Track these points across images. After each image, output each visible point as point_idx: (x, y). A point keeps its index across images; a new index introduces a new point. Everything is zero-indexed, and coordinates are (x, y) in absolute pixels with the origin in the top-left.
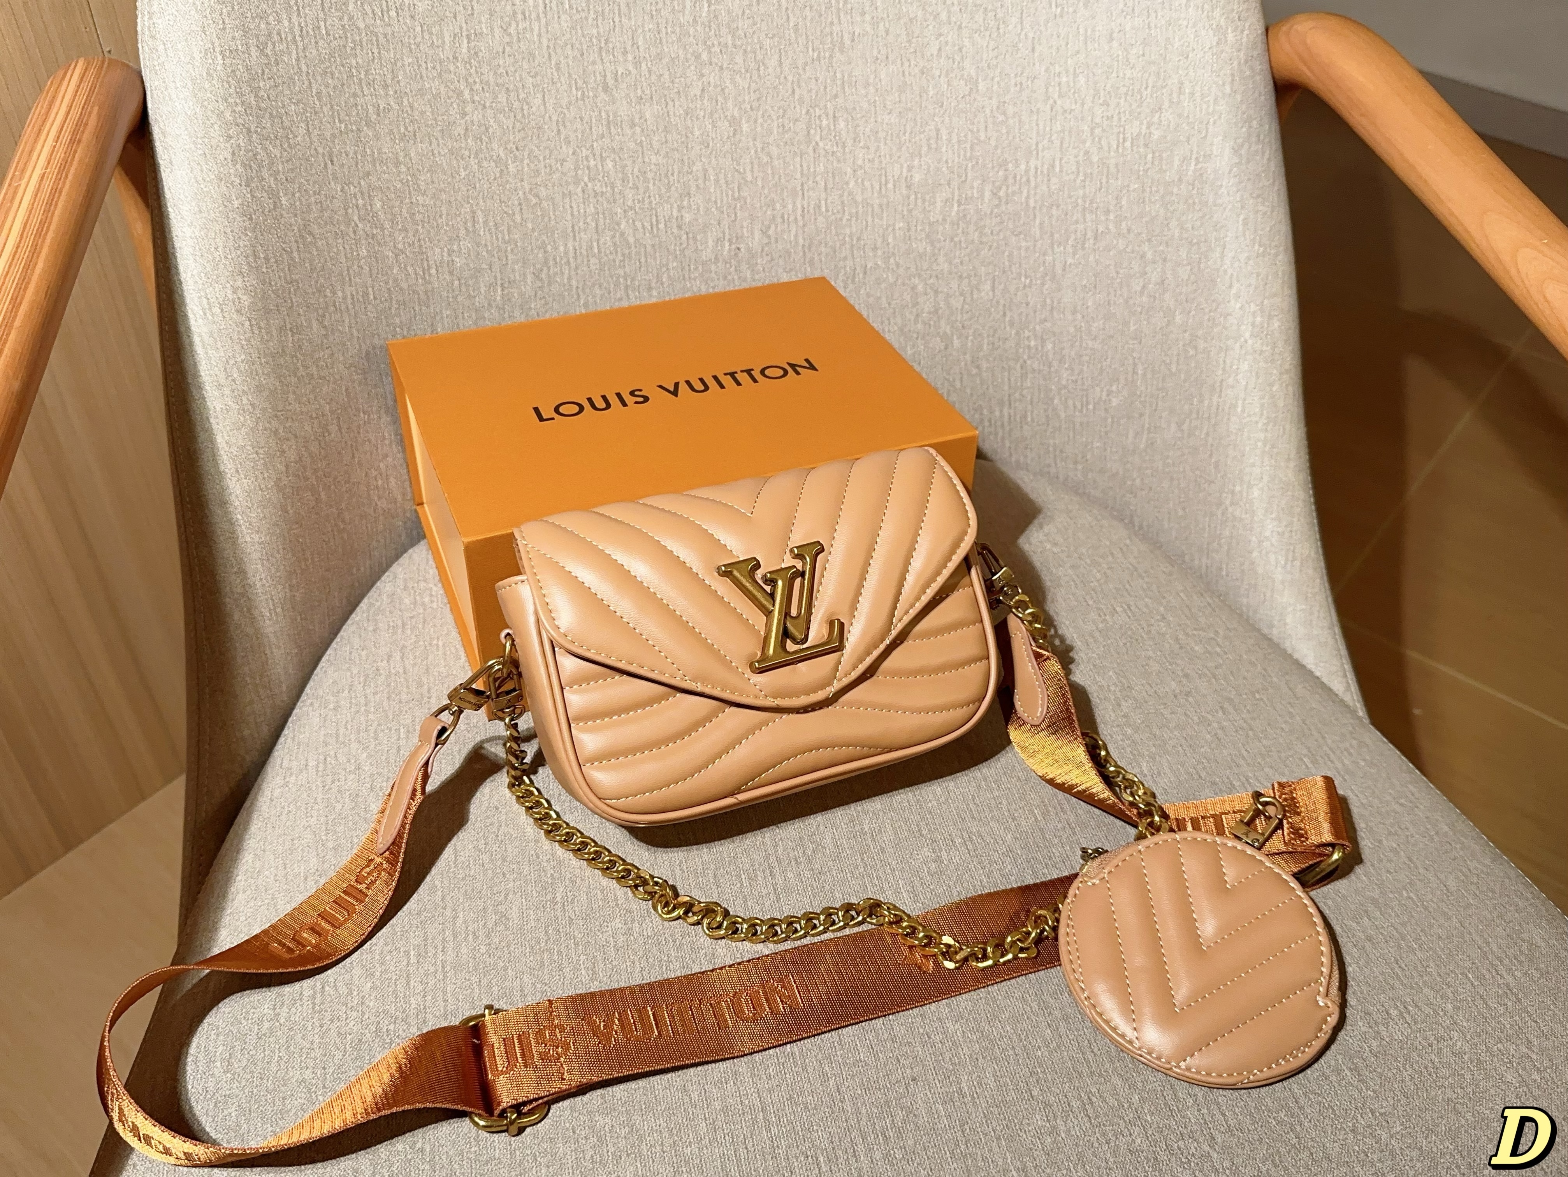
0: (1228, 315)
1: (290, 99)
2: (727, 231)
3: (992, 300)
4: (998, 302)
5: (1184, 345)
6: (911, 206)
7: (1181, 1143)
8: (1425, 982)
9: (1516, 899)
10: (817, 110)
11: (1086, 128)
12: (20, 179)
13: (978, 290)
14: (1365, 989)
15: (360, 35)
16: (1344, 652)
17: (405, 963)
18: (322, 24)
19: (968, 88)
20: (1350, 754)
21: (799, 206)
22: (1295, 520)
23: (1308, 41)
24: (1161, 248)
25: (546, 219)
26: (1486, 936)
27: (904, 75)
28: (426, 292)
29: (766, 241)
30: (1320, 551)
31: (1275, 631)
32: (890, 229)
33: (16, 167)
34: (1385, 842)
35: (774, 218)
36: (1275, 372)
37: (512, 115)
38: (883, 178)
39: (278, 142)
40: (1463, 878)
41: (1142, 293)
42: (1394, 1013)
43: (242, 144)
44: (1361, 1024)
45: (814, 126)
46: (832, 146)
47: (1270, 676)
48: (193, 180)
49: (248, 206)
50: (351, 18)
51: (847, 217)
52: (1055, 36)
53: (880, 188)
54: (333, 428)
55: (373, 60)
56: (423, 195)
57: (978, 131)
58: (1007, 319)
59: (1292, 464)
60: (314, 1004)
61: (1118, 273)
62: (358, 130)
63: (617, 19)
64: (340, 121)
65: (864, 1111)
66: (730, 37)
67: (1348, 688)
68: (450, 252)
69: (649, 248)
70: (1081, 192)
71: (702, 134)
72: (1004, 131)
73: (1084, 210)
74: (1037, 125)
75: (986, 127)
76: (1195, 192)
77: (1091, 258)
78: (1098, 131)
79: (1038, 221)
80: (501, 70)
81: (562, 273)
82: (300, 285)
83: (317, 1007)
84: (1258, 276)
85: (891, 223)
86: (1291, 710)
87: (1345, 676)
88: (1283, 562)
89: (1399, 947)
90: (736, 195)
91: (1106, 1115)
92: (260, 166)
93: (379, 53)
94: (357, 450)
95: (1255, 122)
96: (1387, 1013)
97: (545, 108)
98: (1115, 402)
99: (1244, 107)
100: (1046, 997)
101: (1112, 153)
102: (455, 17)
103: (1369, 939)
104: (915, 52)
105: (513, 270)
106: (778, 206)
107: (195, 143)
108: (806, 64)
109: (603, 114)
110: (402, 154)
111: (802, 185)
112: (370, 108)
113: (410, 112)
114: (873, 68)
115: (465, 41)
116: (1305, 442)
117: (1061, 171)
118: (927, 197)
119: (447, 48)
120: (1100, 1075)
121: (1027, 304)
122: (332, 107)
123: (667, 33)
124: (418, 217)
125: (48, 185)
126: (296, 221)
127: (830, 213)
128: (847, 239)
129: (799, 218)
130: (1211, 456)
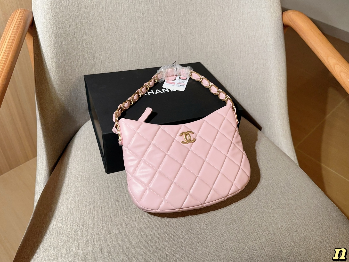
0: (271, 76)
1: (66, 20)
2: (161, 52)
3: (219, 70)
4: (221, 71)
5: (261, 82)
6: (202, 49)
7: (256, 258)
8: (310, 224)
9: (330, 207)
10: (182, 27)
11: (242, 33)
12: (6, 36)
13: (217, 68)
14: (297, 225)
15: (82, 6)
16: (294, 151)
17: (86, 214)
18: (73, 3)
19: (216, 23)
20: (295, 173)
21: (178, 48)
22: (284, 121)
23: (291, 16)
24: (257, 60)
25: (121, 48)
26: (323, 214)
27: (202, 20)
28: (94, 64)
29: (170, 55)
30: (290, 128)
31: (279, 146)
32: (198, 54)
33: (5, 33)
34: (302, 193)
35: (172, 50)
36: (281, 89)
37: (115, 25)
38: (197, 42)
39: (63, 29)
40: (318, 201)
41: (252, 70)
42: (303, 231)
43: (55, 29)
44: (295, 233)
45: (182, 30)
46: (186, 35)
47: (278, 156)
48: (43, 37)
49: (56, 43)
50: (80, 2)
51: (188, 50)
52: (236, 13)
53: (196, 45)
54: (72, 93)
55: (84, 12)
56: (94, 42)
57: (218, 32)
58: (223, 74)
59: (284, 109)
60: (65, 222)
61: (247, 65)
62: (81, 27)
63: (139, 5)
64: (77, 25)
65: (187, 249)
66: (164, 10)
67: (295, 159)
68: (100, 55)
69: (144, 56)
70: (240, 47)
71: (157, 31)
72: (224, 33)
73: (241, 51)
74: (231, 32)
75: (220, 32)
76: (265, 48)
77: (242, 62)
78: (244, 34)
79: (230, 53)
80: (113, 15)
81: (124, 60)
82: (66, 61)
83: (66, 223)
84: (278, 67)
85: (198, 52)
86: (282, 163)
87: (294, 156)
88: (281, 131)
89: (304, 216)
90: (164, 45)
91: (240, 251)
92: (59, 34)
93: (86, 10)
94: (78, 98)
95: (279, 34)
96: (301, 231)
97: (122, 23)
98: (246, 94)
99: (277, 30)
100: (227, 225)
101: (247, 39)
102: (103, 3)
103: (298, 214)
104: (205, 15)
105: (114, 59)
106: (173, 47)
107: (44, 29)
108: (180, 16)
109: (135, 26)
110: (90, 33)
111: (179, 43)
112: (83, 22)
113: (92, 23)
114: (195, 18)
115: (105, 8)
116: (287, 105)
117: (236, 43)
118: (206, 47)
119: (101, 9)
120: (239, 243)
121: (227, 71)
122: (75, 21)
123: (150, 8)
124: (93, 47)
125: (12, 38)
126: (66, 47)
127: (184, 49)
128: (188, 55)
129: (178, 50)
130: (266, 107)
